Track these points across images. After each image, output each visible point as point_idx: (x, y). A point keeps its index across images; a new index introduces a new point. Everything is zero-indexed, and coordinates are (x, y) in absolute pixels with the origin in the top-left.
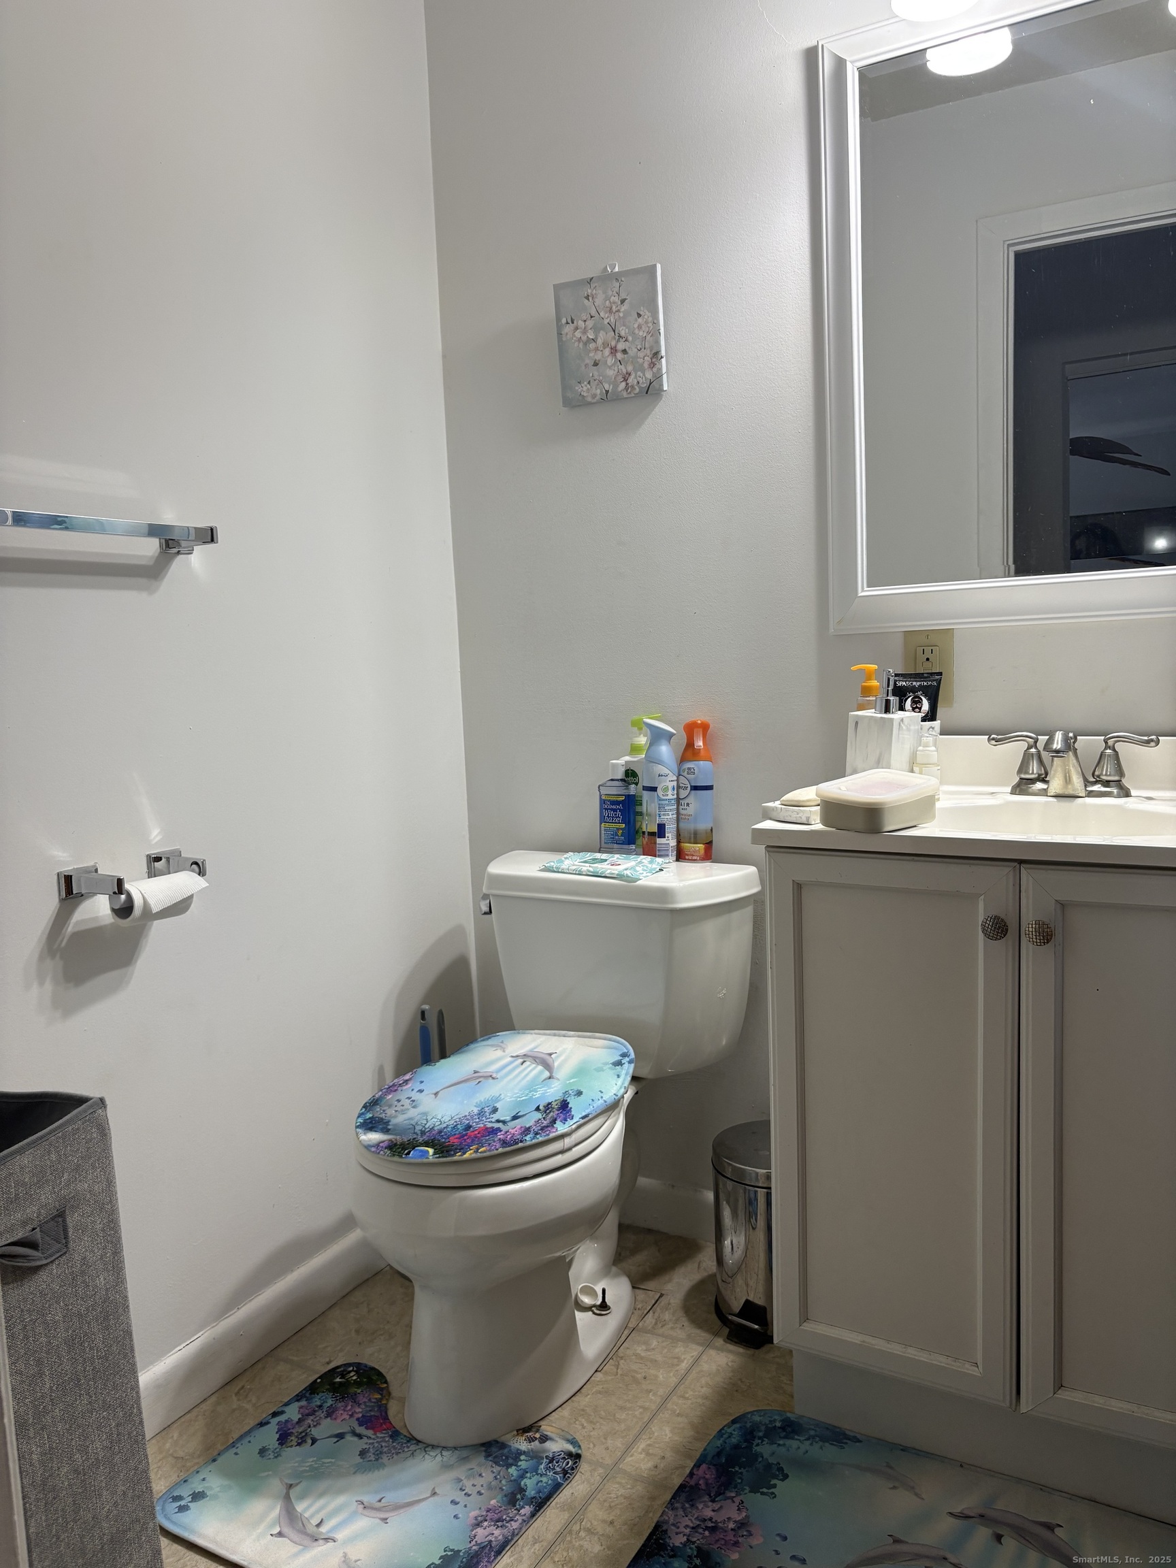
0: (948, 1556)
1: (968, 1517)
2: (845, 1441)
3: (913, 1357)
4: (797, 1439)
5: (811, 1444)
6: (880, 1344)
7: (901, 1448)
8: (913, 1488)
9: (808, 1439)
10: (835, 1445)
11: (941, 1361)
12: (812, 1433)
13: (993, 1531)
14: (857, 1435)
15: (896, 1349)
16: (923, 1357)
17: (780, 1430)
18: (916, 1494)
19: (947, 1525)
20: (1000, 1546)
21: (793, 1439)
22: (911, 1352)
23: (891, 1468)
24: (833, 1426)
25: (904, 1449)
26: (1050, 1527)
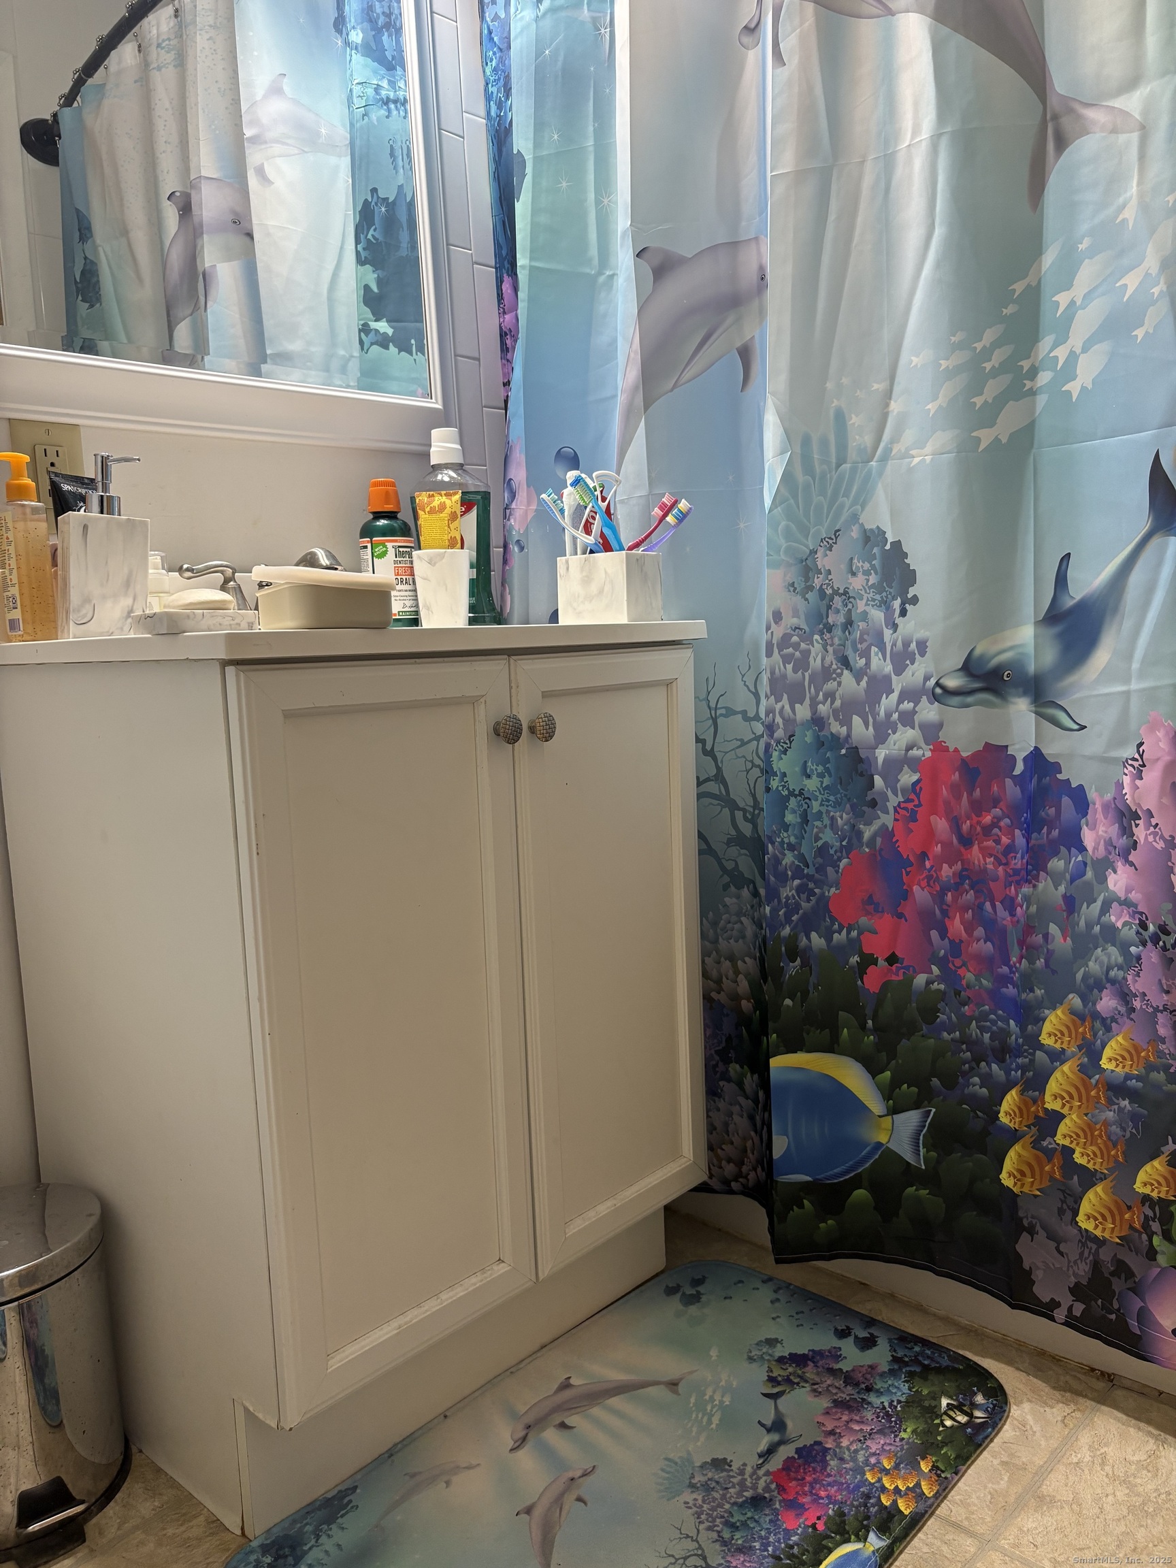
0: (571, 1474)
1: (524, 1439)
2: (345, 1501)
3: (450, 1301)
4: (310, 1549)
5: (329, 1536)
6: (414, 1316)
7: (386, 1455)
8: (458, 1467)
9: (318, 1537)
10: (347, 1513)
11: (474, 1282)
12: (309, 1528)
13: (554, 1426)
14: (339, 1488)
15: (432, 1306)
16: (459, 1292)
17: (281, 1561)
18: (469, 1468)
19: (526, 1460)
20: (575, 1429)
21: (306, 1553)
22: (447, 1297)
23: (413, 1476)
24: (308, 1505)
25: (390, 1453)
26: (566, 1385)
